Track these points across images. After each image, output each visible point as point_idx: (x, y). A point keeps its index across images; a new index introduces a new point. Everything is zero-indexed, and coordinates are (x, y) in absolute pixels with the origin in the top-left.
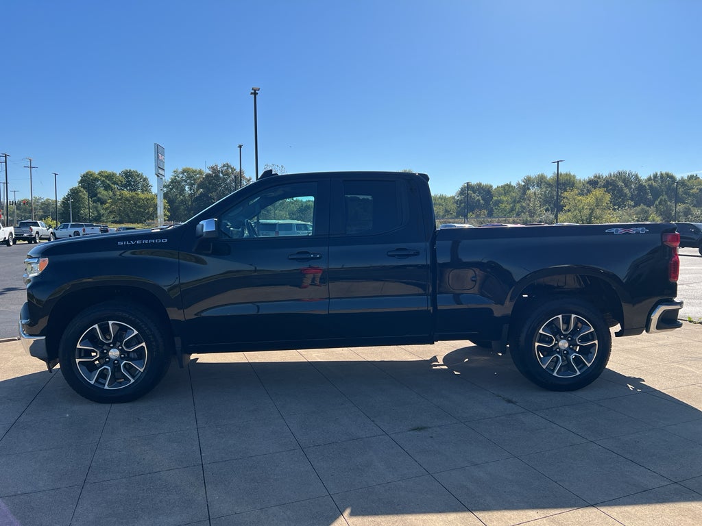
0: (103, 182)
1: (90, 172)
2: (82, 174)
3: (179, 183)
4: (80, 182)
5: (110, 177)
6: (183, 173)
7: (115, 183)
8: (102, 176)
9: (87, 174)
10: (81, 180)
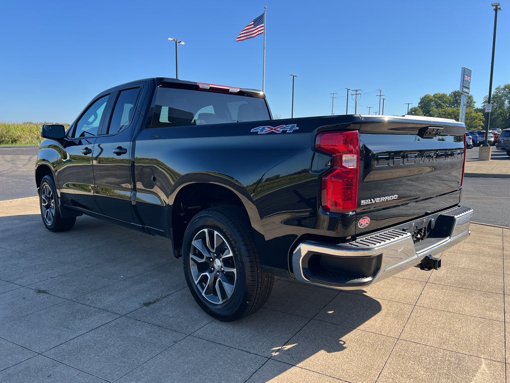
0: (436, 102)
1: (427, 95)
2: (422, 97)
3: (500, 98)
4: (420, 104)
5: (442, 97)
6: (504, 89)
7: (445, 102)
8: (436, 97)
9: (425, 96)
10: (421, 102)
